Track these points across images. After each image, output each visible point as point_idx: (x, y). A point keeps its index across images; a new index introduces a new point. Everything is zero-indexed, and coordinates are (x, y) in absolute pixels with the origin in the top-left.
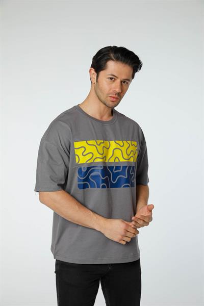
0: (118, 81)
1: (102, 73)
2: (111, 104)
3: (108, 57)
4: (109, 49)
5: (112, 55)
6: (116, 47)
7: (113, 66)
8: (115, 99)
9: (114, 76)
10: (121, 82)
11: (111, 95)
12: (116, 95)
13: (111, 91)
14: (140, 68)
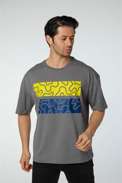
0: (68, 39)
1: (56, 37)
2: (67, 54)
3: (56, 25)
4: (54, 19)
5: (59, 23)
6: (58, 17)
7: (62, 30)
8: (69, 51)
9: (65, 36)
10: (70, 39)
11: (65, 49)
12: (69, 48)
13: (65, 47)
14: (78, 26)
